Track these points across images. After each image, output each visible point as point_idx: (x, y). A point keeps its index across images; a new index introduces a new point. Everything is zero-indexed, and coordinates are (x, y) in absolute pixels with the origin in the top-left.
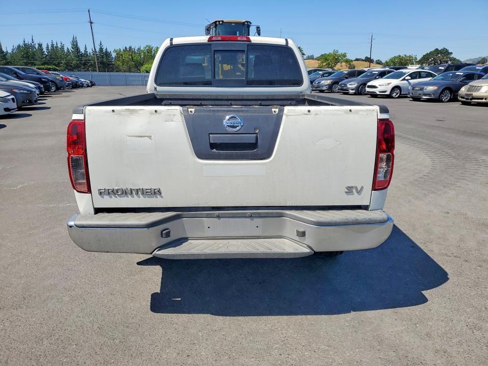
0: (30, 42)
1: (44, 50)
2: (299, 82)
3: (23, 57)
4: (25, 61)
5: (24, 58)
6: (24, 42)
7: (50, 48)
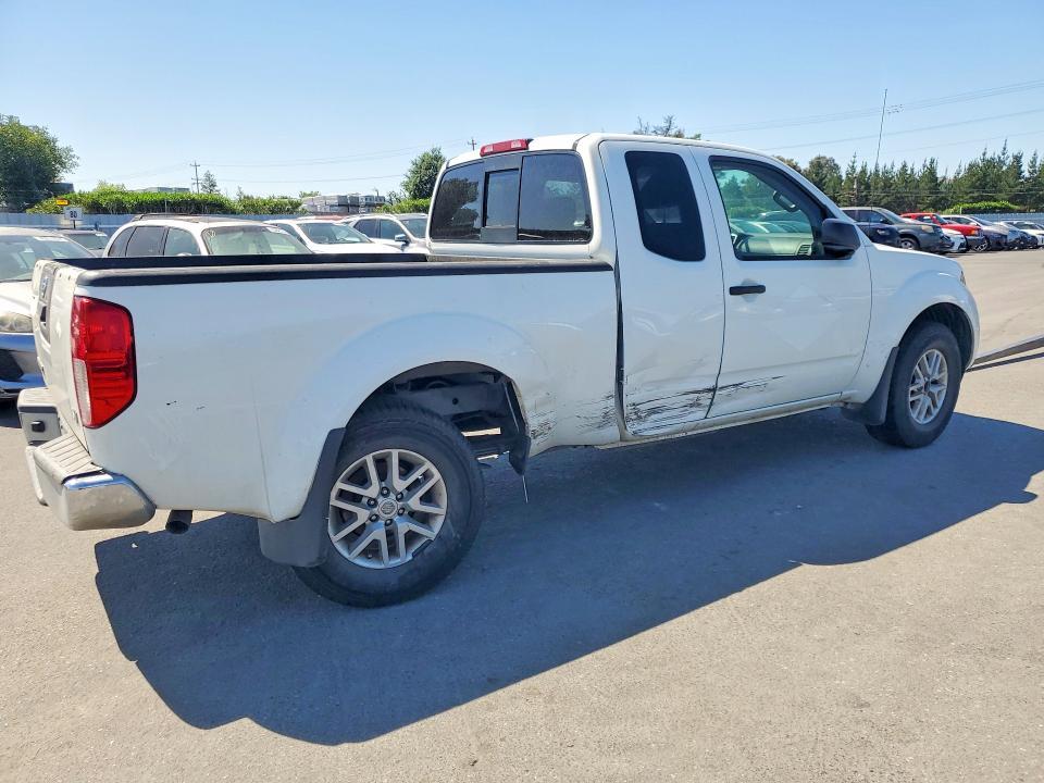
0: (999, 152)
1: (1022, 169)
2: (585, 235)
3: (973, 186)
4: (976, 194)
5: (977, 187)
6: (984, 154)
7: (1038, 164)
